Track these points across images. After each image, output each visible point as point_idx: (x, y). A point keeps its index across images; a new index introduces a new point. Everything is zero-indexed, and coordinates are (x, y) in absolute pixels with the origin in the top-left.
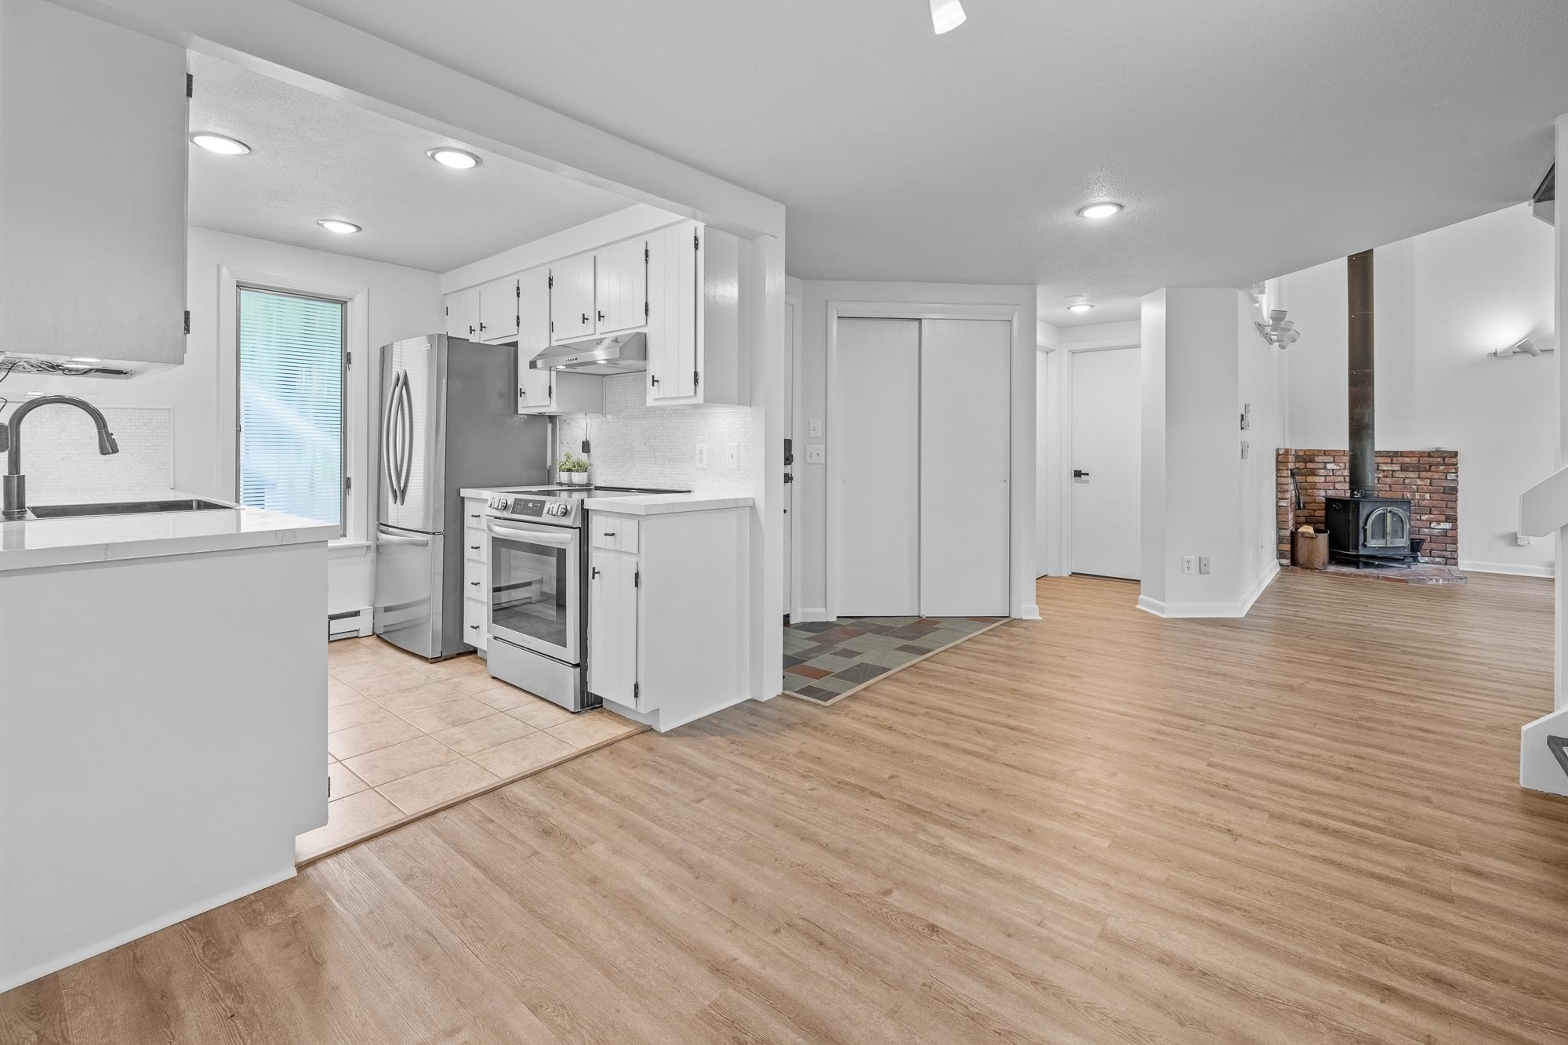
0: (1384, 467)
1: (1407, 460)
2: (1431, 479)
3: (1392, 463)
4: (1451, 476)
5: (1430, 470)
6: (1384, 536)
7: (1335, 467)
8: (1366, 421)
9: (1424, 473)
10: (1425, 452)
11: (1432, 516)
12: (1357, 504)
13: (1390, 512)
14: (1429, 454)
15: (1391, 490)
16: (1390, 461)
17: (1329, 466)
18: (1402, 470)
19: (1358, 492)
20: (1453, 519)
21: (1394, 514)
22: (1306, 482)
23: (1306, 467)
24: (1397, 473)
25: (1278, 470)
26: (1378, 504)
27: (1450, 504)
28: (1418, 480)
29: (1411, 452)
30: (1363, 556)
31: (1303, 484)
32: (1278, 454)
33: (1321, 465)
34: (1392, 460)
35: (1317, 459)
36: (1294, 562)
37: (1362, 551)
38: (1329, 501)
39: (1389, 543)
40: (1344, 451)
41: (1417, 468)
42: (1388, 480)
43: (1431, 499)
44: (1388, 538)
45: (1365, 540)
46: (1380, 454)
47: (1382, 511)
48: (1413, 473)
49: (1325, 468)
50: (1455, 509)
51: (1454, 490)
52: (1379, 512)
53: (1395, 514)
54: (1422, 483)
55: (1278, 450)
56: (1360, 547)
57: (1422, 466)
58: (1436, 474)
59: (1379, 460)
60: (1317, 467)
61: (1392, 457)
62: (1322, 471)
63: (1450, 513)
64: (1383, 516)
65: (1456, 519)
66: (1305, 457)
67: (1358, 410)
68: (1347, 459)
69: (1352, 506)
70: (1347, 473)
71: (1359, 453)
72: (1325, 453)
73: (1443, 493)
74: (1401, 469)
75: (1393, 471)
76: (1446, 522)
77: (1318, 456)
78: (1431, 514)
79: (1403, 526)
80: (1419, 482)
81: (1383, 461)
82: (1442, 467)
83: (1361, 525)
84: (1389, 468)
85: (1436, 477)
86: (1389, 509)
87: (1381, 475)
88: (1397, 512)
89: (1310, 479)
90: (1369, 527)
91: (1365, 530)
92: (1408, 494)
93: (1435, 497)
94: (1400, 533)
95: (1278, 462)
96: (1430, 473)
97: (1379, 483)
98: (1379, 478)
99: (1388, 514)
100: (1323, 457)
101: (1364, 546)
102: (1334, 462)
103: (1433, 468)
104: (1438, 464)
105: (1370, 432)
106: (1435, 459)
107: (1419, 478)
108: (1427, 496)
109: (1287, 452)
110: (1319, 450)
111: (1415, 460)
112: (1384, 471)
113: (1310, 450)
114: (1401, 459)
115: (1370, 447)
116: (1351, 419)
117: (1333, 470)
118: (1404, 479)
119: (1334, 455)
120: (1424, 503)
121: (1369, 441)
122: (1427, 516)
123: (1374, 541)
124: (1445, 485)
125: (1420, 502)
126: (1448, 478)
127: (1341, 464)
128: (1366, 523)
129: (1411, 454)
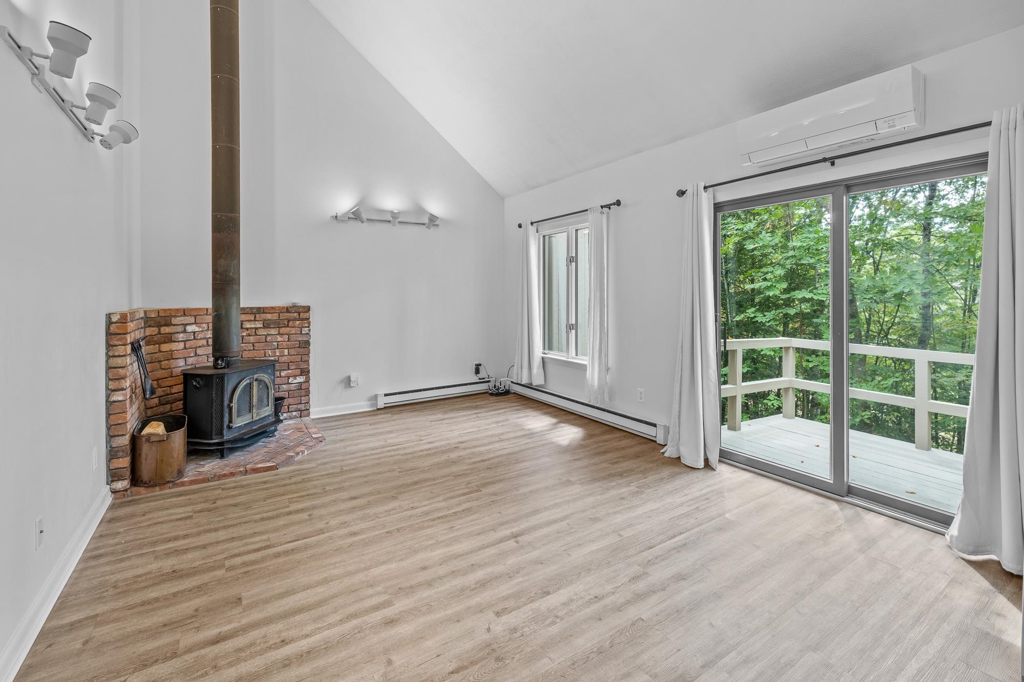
0: (248, 325)
1: (269, 316)
2: (289, 335)
3: (255, 320)
4: (305, 331)
5: (288, 326)
6: (250, 411)
7: (197, 329)
8: (231, 274)
9: (283, 329)
10: (284, 307)
11: (290, 371)
12: (221, 378)
13: (256, 380)
14: (287, 310)
15: (254, 349)
16: (253, 319)
17: (190, 329)
18: (264, 327)
19: (222, 360)
20: (305, 372)
21: (259, 381)
22: (160, 351)
23: (159, 333)
24: (260, 330)
25: (109, 346)
26: (244, 374)
27: (304, 358)
28: (278, 336)
29: (272, 308)
30: (228, 441)
31: (156, 355)
32: (109, 323)
33: (180, 328)
34: (255, 317)
35: (175, 321)
36: (136, 481)
37: (228, 436)
38: (187, 377)
39: (255, 415)
40: (207, 309)
41: (278, 324)
42: (252, 339)
43: (289, 355)
44: (254, 411)
45: (230, 421)
46: (244, 311)
47: (248, 381)
48: (274, 330)
49: (185, 331)
50: (307, 362)
51: (307, 343)
52: (245, 383)
53: (261, 381)
54: (282, 340)
55: (109, 316)
56: (225, 432)
57: (281, 322)
58: (293, 329)
59: (244, 317)
60: (174, 331)
61: (255, 314)
62: (182, 335)
63: (303, 366)
64: (250, 385)
65: (309, 372)
66: (158, 319)
67: (222, 262)
68: (209, 319)
69: (215, 381)
70: (209, 334)
71: (223, 313)
72: (185, 312)
73: (299, 347)
74: (263, 325)
75: (256, 329)
76: (301, 375)
77: (175, 316)
78: (289, 369)
79: (268, 393)
80: (279, 339)
81: (248, 319)
82: (298, 322)
83: (226, 402)
84: (253, 326)
85: (293, 332)
86: (256, 376)
87: (245, 334)
88: (262, 378)
89: (165, 347)
90: (234, 405)
91: (230, 409)
92: (270, 351)
93: (293, 352)
94: (265, 402)
95: (109, 334)
96: (288, 329)
97: (243, 343)
98: (243, 337)
99: (255, 384)
100: (182, 318)
101: (229, 427)
102: (195, 323)
103: (291, 323)
104: (295, 319)
105: (236, 287)
106: (292, 314)
107: (279, 334)
108: (286, 352)
109: (124, 319)
110: (177, 310)
111: (275, 317)
112: (247, 329)
113: (165, 310)
114: (263, 316)
115: (235, 305)
116: (215, 271)
117: (194, 333)
118: (266, 336)
119: (194, 314)
120: (283, 359)
121: (235, 299)
122: (285, 372)
123: (240, 419)
124: (300, 339)
125: (280, 358)
126: (303, 332)
127: (204, 325)
128: (231, 401)
129: (271, 310)
